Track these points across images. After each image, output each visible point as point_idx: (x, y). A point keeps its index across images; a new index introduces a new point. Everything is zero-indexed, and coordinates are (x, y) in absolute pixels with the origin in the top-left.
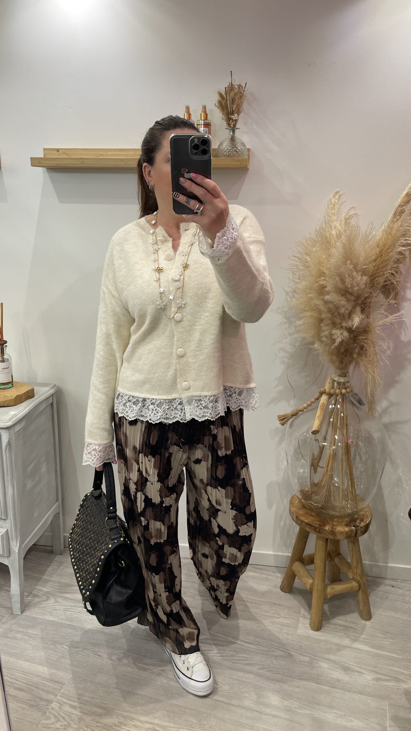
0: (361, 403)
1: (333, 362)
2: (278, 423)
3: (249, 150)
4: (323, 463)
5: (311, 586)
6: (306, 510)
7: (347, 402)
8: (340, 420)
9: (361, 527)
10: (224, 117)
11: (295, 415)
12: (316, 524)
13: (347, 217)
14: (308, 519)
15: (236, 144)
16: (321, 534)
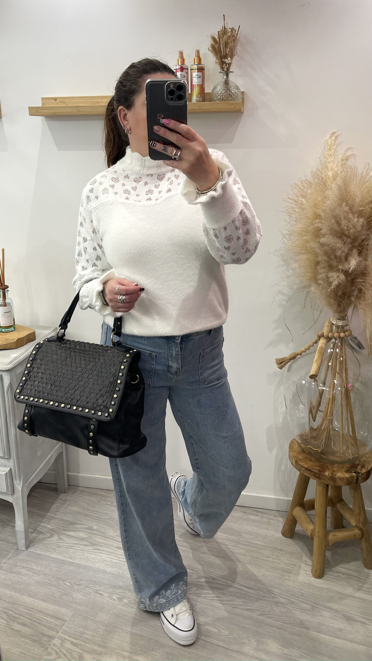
0: (361, 347)
1: (330, 305)
2: (275, 367)
3: (243, 93)
4: (322, 408)
5: (312, 532)
6: (305, 455)
7: (346, 345)
8: (340, 364)
9: (362, 474)
10: (217, 61)
11: (293, 358)
12: (316, 469)
13: (344, 158)
14: (308, 464)
15: (229, 88)
16: (321, 479)
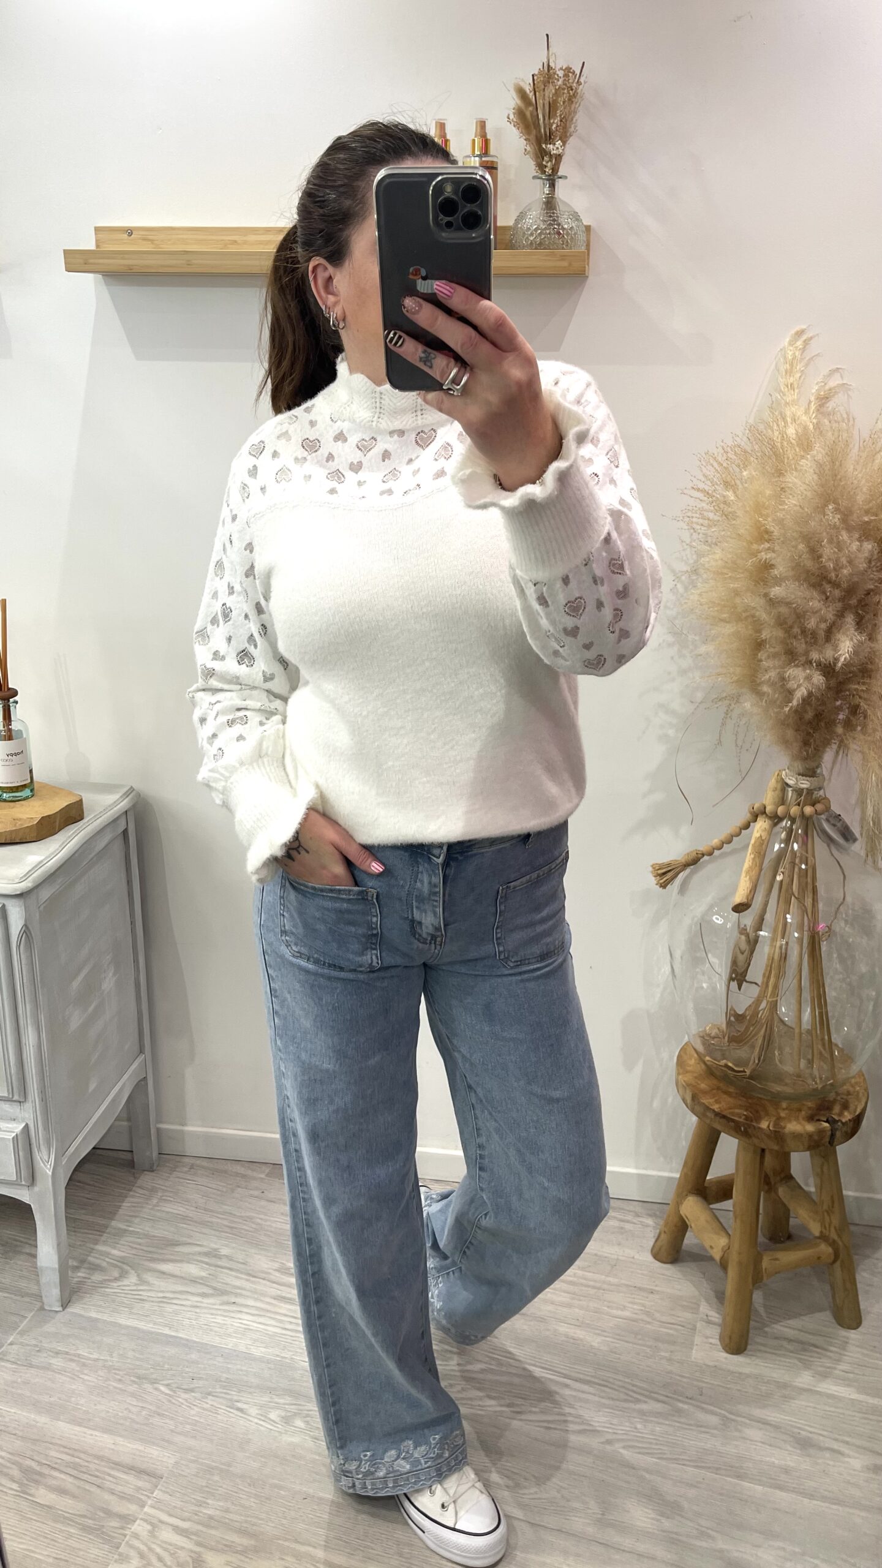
0: (848, 835)
1: (785, 742)
2: (652, 881)
3: (588, 228)
4: (756, 973)
5: (724, 1252)
6: (715, 1082)
7: (815, 832)
8: (799, 877)
9: (843, 1124)
10: (528, 148)
11: (694, 861)
12: (739, 1114)
13: (822, 393)
14: (720, 1103)
15: (558, 217)
16: (751, 1137)
